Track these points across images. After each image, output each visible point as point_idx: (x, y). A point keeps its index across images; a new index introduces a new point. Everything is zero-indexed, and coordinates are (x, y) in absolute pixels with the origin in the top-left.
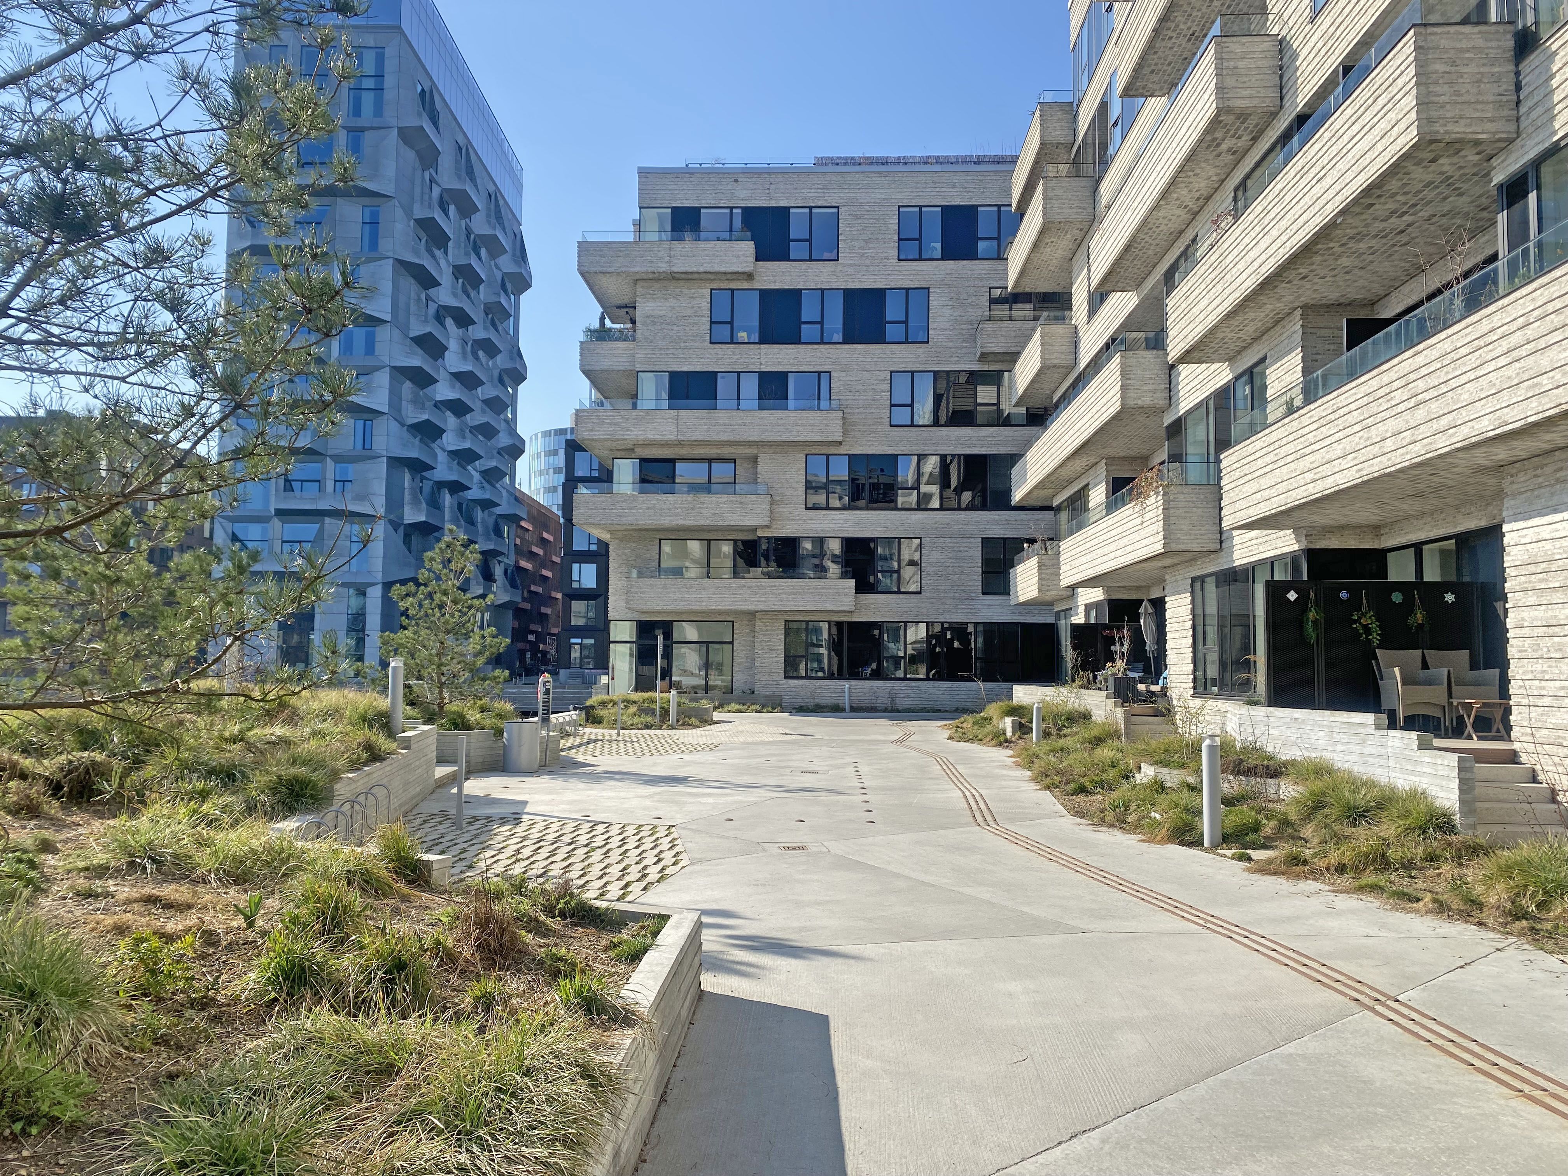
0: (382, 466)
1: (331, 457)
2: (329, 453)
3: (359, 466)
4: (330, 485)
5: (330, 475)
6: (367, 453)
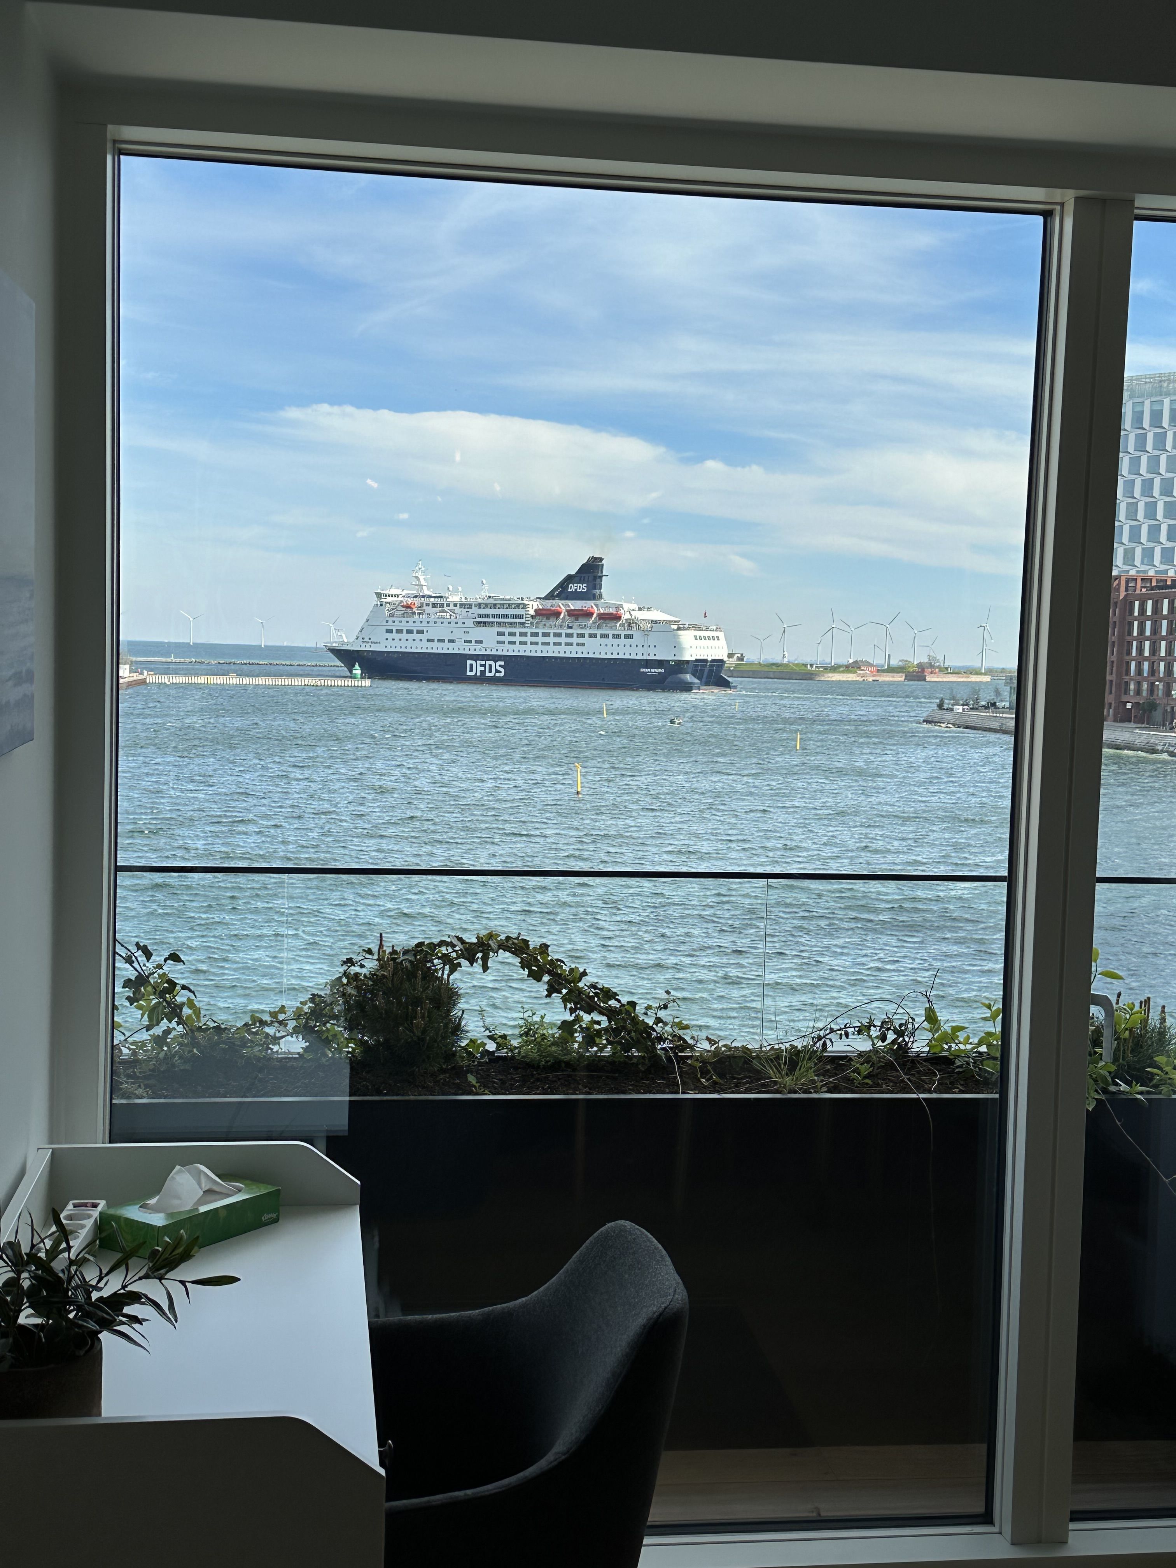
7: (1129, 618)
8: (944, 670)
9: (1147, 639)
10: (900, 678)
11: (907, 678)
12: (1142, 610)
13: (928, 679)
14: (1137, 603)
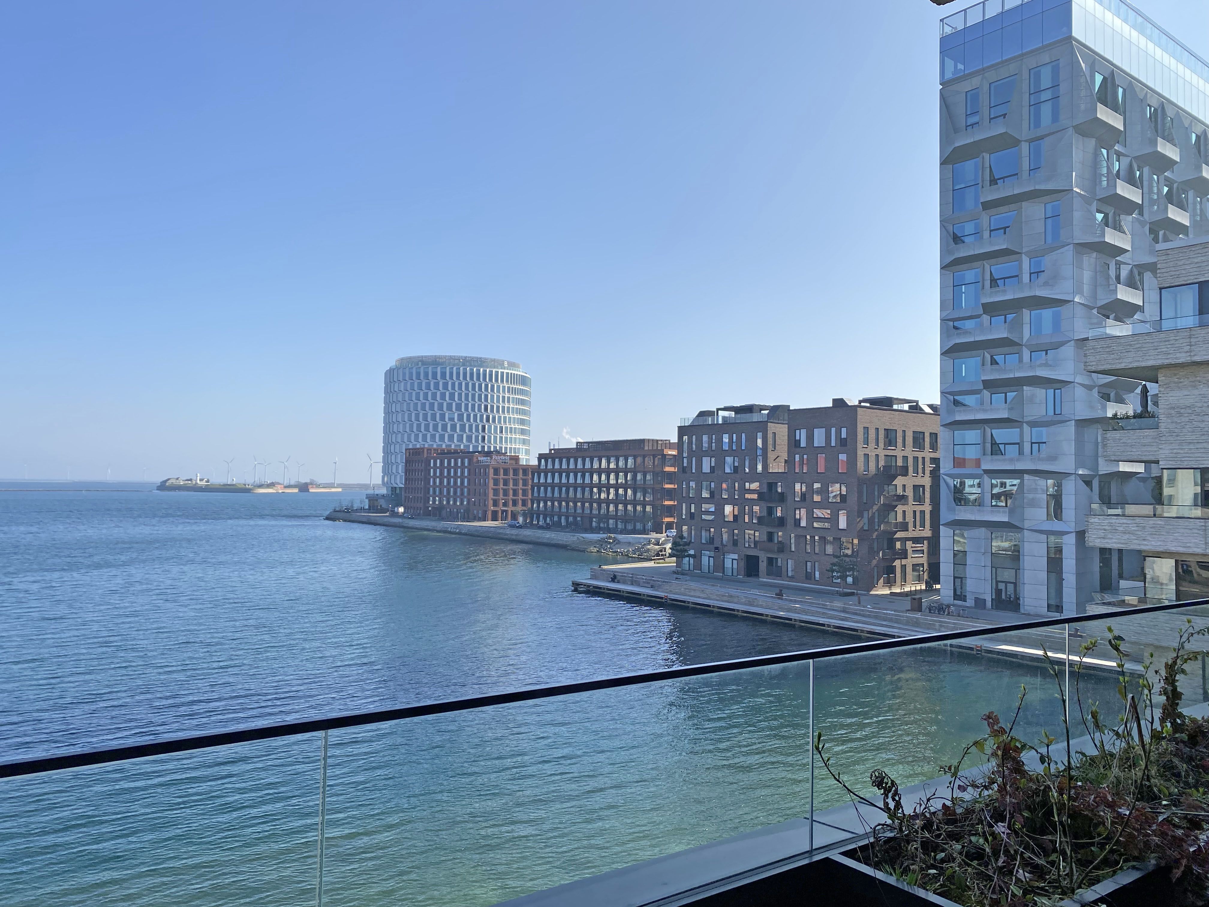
0: (1071, 429)
1: (1028, 423)
2: (1026, 419)
3: (1052, 429)
4: (1027, 447)
5: (1027, 438)
6: (1059, 418)
7: (428, 468)
8: (318, 486)
9: (438, 477)
10: (296, 490)
11: (300, 491)
12: (435, 463)
13: (310, 491)
14: (432, 461)
